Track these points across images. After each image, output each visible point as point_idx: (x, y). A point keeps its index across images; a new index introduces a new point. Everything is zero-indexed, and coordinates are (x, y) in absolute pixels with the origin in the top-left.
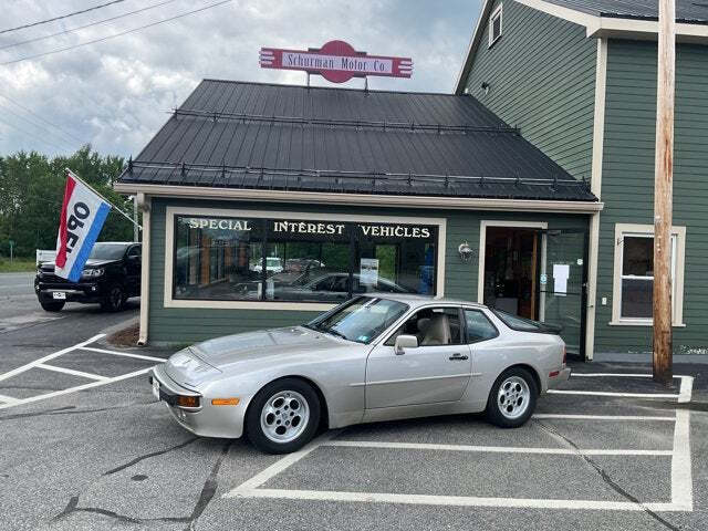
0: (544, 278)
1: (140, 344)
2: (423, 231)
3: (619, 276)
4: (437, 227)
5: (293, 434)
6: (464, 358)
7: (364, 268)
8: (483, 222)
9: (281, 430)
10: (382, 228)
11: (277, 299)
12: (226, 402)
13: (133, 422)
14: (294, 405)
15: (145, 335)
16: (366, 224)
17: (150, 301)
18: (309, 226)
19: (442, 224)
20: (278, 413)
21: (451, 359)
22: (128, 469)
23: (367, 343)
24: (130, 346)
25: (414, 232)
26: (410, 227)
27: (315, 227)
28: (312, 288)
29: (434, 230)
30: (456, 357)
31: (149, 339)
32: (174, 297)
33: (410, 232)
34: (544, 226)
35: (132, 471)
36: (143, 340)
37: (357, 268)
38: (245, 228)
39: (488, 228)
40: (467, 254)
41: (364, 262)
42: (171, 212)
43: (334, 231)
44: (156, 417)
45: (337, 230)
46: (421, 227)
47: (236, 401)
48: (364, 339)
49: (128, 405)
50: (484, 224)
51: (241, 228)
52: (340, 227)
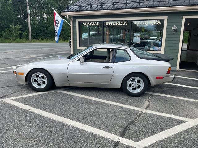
4: (164, 20)
6: (110, 68)
7: (135, 37)
8: (183, 16)
12: (21, 74)
17: (74, 47)
21: (104, 68)
27: (118, 23)
30: (107, 67)
32: (79, 46)
42: (78, 20)
43: (125, 24)
50: (184, 18)
51: (96, 25)
52: (127, 22)
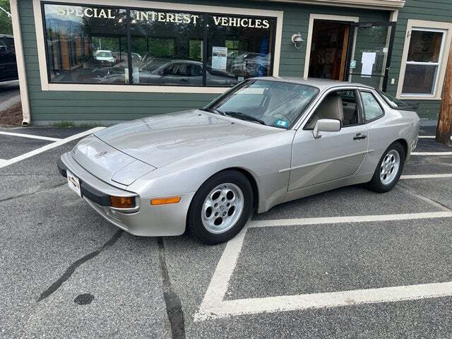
0: (353, 64)
1: (25, 123)
2: (264, 22)
3: (405, 62)
4: (275, 19)
5: (228, 223)
6: (363, 137)
7: (215, 55)
8: (311, 15)
9: (218, 222)
10: (231, 19)
11: (144, 82)
12: (166, 201)
13: (47, 213)
14: (230, 196)
15: (28, 116)
16: (218, 15)
17: (28, 85)
18: (168, 15)
19: (279, 15)
20: (216, 205)
21: (355, 139)
22: (66, 286)
23: (288, 128)
24: (15, 125)
25: (257, 23)
26: (254, 18)
27: (173, 17)
28: (159, 73)
29: (273, 21)
30: (359, 137)
31: (31, 120)
32: (50, 81)
33: (253, 23)
34: (356, 20)
35: (72, 287)
36: (27, 120)
37: (209, 55)
38: (110, 17)
39: (316, 21)
40: (298, 43)
41: (215, 49)
43: (189, 21)
44: (69, 204)
45: (192, 19)
46: (262, 18)
47: (177, 200)
48: (283, 124)
49: (34, 190)
50: (313, 17)
51: (105, 17)
52: (195, 17)
